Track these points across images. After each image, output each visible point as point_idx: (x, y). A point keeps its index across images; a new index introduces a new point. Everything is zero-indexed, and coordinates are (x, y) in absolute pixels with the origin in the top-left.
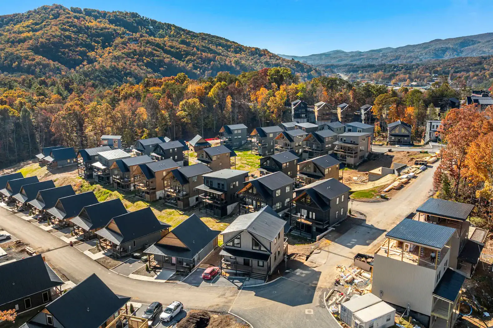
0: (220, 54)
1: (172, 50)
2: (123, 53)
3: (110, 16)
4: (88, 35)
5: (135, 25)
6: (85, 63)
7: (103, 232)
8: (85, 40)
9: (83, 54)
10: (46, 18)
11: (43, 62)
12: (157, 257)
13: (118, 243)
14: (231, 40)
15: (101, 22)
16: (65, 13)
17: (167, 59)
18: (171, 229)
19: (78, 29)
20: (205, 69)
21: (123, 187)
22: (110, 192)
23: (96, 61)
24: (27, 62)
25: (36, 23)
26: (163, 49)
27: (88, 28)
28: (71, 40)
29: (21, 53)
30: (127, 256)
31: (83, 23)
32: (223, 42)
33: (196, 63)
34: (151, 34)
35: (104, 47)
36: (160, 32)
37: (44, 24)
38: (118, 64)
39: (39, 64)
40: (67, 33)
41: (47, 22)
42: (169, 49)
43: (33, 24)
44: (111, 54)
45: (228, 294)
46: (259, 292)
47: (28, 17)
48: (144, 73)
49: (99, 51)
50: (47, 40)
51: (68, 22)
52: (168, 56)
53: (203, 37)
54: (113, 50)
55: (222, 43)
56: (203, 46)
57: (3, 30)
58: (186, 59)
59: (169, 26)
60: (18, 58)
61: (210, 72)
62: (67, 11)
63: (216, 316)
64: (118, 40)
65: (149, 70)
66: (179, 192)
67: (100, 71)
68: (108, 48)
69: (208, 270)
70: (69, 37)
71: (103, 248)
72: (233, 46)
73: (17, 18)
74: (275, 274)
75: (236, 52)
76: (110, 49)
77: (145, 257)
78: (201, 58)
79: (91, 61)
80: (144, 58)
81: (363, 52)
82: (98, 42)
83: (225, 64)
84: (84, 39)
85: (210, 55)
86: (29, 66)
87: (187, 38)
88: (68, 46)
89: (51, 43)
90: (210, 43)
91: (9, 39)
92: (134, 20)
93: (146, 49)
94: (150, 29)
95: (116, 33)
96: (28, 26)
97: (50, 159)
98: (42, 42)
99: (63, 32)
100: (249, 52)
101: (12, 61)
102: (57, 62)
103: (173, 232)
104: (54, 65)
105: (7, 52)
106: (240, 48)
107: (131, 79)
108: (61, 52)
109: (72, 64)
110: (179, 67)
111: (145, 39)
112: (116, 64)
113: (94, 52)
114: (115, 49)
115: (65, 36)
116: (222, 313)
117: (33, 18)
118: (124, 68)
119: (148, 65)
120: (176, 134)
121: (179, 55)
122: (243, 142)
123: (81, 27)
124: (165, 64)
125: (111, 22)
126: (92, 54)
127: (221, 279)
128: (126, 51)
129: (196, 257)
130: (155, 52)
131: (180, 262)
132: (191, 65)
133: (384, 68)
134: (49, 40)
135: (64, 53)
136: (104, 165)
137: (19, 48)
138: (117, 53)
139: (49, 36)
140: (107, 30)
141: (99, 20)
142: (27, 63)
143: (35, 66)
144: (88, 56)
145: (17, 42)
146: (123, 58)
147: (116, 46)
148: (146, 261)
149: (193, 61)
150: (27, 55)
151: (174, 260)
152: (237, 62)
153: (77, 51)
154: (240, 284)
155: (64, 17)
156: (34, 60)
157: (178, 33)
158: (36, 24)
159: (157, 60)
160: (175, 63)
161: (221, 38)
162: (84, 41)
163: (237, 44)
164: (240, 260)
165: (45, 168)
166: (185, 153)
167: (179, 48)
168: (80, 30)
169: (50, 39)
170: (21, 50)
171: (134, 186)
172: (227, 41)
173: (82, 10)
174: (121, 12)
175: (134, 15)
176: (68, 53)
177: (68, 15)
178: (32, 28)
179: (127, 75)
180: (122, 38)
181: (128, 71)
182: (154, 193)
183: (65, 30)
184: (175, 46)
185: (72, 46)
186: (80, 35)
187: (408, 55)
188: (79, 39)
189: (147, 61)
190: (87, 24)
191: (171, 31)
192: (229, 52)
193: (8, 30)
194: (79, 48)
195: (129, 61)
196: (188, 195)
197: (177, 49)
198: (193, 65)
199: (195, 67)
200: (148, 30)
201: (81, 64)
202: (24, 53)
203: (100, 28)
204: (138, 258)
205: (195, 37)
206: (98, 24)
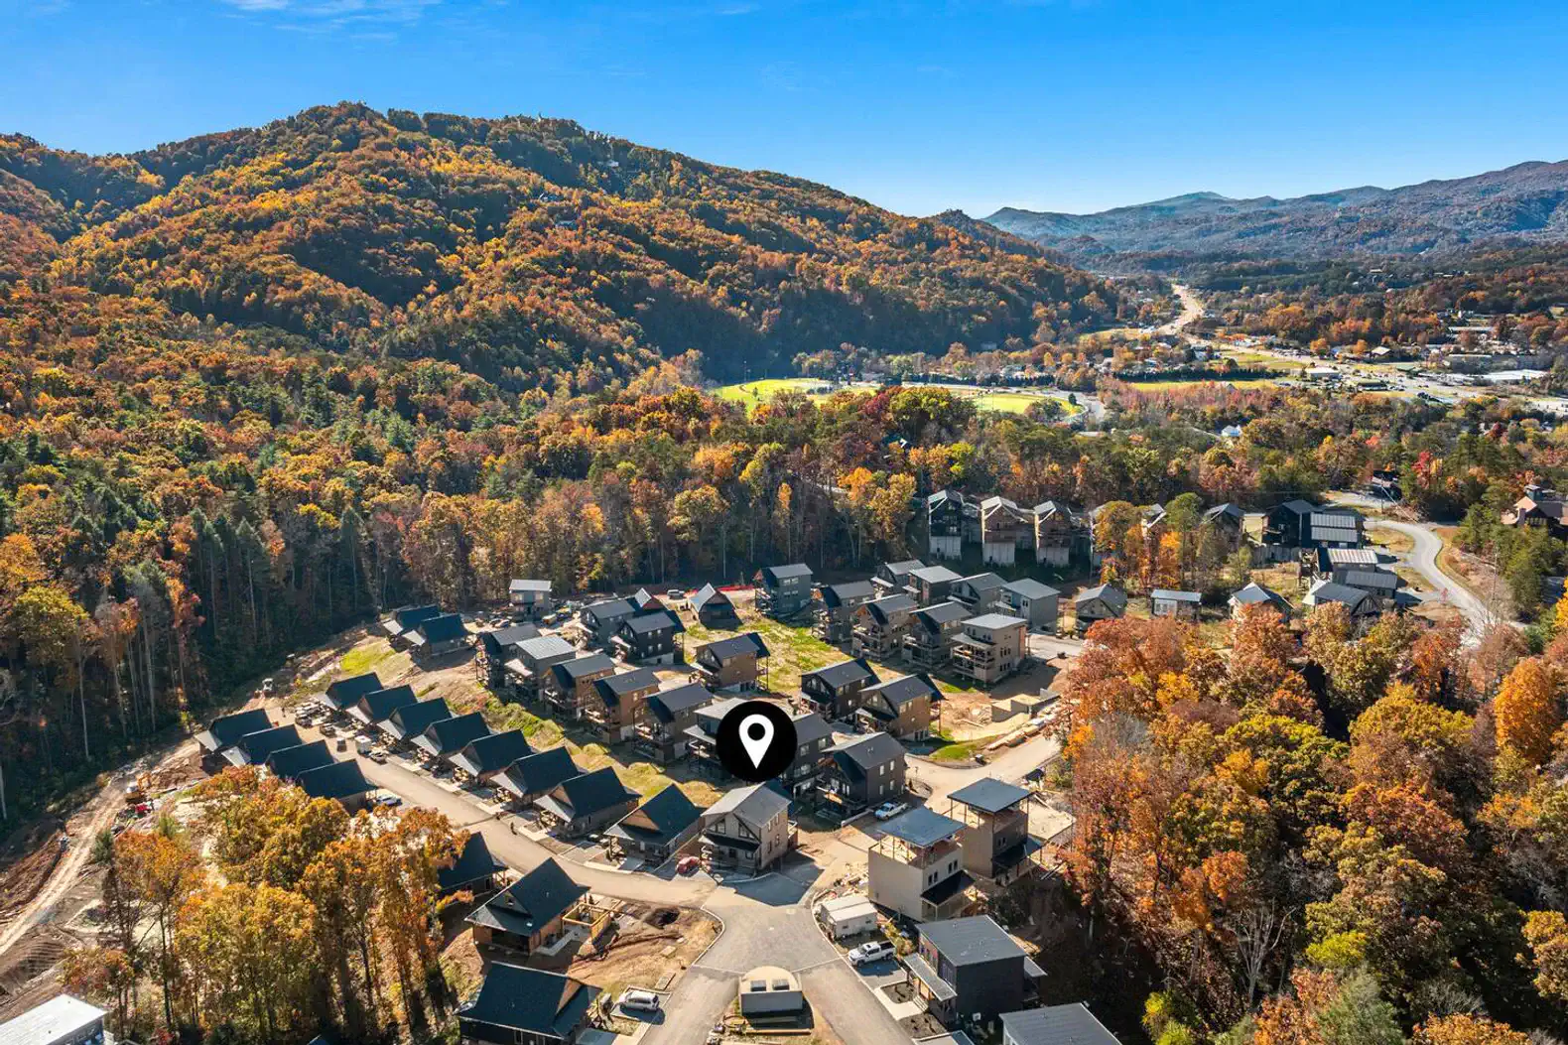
0: (810, 249)
1: (672, 245)
2: (534, 261)
3: (497, 135)
4: (437, 200)
5: (568, 160)
6: (431, 289)
7: (545, 802)
8: (431, 218)
9: (426, 261)
10: (321, 146)
11: (322, 292)
12: (620, 841)
13: (568, 819)
14: (849, 193)
15: (472, 154)
16: (375, 130)
17: (657, 273)
18: (642, 802)
19: (410, 184)
20: (762, 303)
21: (562, 714)
22: (541, 722)
23: (462, 282)
24: (283, 295)
25: (294, 160)
26: (644, 241)
27: (438, 179)
28: (393, 221)
29: (264, 264)
30: (582, 837)
31: (424, 163)
32: (824, 201)
33: (740, 286)
34: (615, 186)
35: (481, 238)
36: (640, 181)
37: (316, 164)
38: (521, 300)
39: (311, 297)
40: (383, 199)
41: (325, 161)
42: (664, 241)
43: (286, 164)
44: (501, 262)
45: (705, 889)
46: (741, 889)
47: (273, 143)
48: (592, 326)
49: (470, 250)
50: (328, 221)
51: (385, 164)
52: (659, 265)
53: (762, 190)
54: (507, 248)
55: (820, 205)
56: (762, 223)
57: (208, 183)
58: (711, 272)
59: (666, 158)
60: (258, 280)
61: (777, 311)
62: (379, 122)
63: (686, 912)
64: (521, 218)
65: (606, 310)
66: (658, 733)
67: (476, 324)
68: (494, 241)
69: (684, 861)
70: (387, 211)
71: (546, 825)
72: (853, 216)
73: (243, 144)
74: (767, 869)
75: (860, 235)
76: (498, 245)
77: (604, 841)
78: (753, 269)
79: (447, 283)
80: (593, 273)
81: (1282, 203)
82: (466, 224)
83: (821, 287)
84: (428, 214)
85: (779, 258)
86: (288, 304)
87: (715, 196)
88: (385, 239)
89: (342, 231)
90: (785, 209)
91: (228, 218)
92: (565, 144)
93: (599, 245)
94: (609, 171)
95: (517, 193)
96: (274, 172)
97: (415, 638)
98: (316, 230)
99: (370, 196)
100: (899, 235)
101: (244, 288)
102: (357, 289)
103: (642, 808)
104: (350, 299)
105: (227, 259)
106: (872, 222)
107: (556, 346)
108: (366, 256)
109: (397, 292)
110: (689, 298)
111: (595, 215)
112: (515, 301)
113: (454, 256)
114: (512, 246)
115: (377, 210)
116: (693, 909)
117: (286, 146)
118: (538, 310)
119: (603, 296)
120: (666, 566)
121: (689, 262)
122: (803, 603)
123: (419, 179)
124: (652, 292)
125: (501, 153)
126: (448, 262)
127: (700, 873)
128: (544, 252)
129: (671, 843)
130: (623, 255)
131: (650, 849)
132: (722, 291)
133: (1321, 279)
134: (334, 221)
135: (373, 260)
136: (528, 667)
137: (256, 247)
138: (518, 261)
139: (333, 210)
140: (490, 187)
141: (465, 149)
142: (281, 296)
143: (301, 303)
144: (438, 268)
145: (249, 226)
146: (535, 276)
147: (515, 237)
148: (606, 845)
149: (728, 279)
150: (281, 272)
151: (643, 845)
152: (854, 279)
153: (410, 253)
154: (721, 880)
155: (372, 145)
156: (297, 286)
157: (691, 181)
158: (296, 164)
159: (629, 280)
160: (678, 289)
161: (819, 188)
162: (430, 221)
163: (867, 204)
164: (726, 849)
165: (406, 655)
166: (678, 637)
167: (691, 239)
168: (418, 187)
169: (338, 218)
170: (262, 255)
171: (583, 712)
172: (838, 195)
173: (421, 117)
174: (528, 121)
175: (566, 128)
176: (387, 260)
177: (382, 139)
178: (283, 175)
179: (545, 331)
180: (532, 208)
181: (550, 320)
182: (618, 730)
183: (375, 188)
184: (678, 233)
185: (395, 238)
186: (418, 203)
187: (1424, 219)
188: (413, 217)
189: (601, 283)
190: (436, 168)
191: (671, 175)
192: (840, 234)
193: (223, 184)
194: (415, 244)
195: (550, 285)
196: (672, 740)
197: (686, 240)
198: (730, 291)
199: (735, 298)
200: (605, 175)
201: (423, 293)
202: (274, 264)
203: (471, 180)
204: (596, 841)
205: (740, 189)
206: (466, 165)
